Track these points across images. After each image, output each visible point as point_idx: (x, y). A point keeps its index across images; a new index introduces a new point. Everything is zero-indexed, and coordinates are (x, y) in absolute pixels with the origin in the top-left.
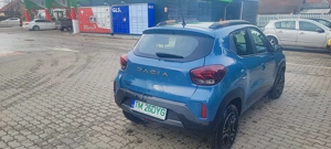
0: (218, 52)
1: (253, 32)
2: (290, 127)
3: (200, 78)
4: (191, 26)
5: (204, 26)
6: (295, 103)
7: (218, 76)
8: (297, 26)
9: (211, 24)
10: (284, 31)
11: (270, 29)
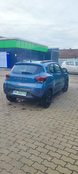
0: (44, 71)
1: (57, 65)
2: (70, 100)
3: (38, 80)
4: (33, 62)
5: (39, 62)
6: (72, 93)
7: (44, 80)
8: (75, 64)
9: (41, 62)
10: (69, 66)
11: (64, 65)
